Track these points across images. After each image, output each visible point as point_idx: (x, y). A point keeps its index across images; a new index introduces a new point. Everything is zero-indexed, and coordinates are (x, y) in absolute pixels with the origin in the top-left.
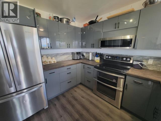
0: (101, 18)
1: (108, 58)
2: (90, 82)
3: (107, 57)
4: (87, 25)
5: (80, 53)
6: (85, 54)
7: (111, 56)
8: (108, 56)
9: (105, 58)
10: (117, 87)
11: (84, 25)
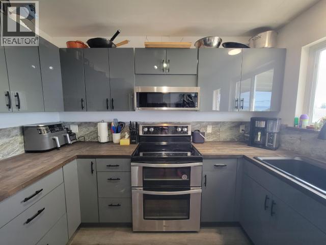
0: (126, 42)
1: (149, 132)
2: (118, 205)
3: (146, 129)
4: (78, 46)
5: (59, 126)
6: (75, 129)
7: (155, 127)
8: (149, 128)
9: (141, 133)
10: (190, 189)
11: (69, 43)
